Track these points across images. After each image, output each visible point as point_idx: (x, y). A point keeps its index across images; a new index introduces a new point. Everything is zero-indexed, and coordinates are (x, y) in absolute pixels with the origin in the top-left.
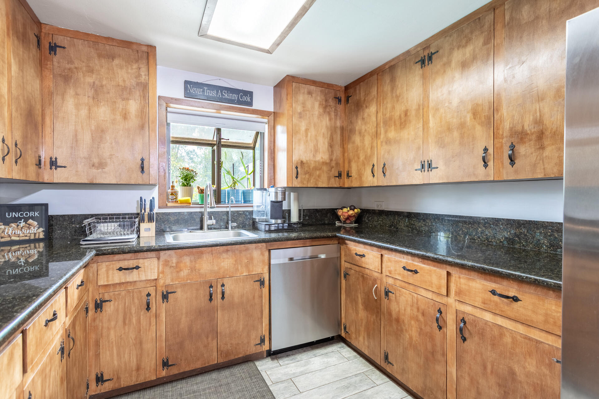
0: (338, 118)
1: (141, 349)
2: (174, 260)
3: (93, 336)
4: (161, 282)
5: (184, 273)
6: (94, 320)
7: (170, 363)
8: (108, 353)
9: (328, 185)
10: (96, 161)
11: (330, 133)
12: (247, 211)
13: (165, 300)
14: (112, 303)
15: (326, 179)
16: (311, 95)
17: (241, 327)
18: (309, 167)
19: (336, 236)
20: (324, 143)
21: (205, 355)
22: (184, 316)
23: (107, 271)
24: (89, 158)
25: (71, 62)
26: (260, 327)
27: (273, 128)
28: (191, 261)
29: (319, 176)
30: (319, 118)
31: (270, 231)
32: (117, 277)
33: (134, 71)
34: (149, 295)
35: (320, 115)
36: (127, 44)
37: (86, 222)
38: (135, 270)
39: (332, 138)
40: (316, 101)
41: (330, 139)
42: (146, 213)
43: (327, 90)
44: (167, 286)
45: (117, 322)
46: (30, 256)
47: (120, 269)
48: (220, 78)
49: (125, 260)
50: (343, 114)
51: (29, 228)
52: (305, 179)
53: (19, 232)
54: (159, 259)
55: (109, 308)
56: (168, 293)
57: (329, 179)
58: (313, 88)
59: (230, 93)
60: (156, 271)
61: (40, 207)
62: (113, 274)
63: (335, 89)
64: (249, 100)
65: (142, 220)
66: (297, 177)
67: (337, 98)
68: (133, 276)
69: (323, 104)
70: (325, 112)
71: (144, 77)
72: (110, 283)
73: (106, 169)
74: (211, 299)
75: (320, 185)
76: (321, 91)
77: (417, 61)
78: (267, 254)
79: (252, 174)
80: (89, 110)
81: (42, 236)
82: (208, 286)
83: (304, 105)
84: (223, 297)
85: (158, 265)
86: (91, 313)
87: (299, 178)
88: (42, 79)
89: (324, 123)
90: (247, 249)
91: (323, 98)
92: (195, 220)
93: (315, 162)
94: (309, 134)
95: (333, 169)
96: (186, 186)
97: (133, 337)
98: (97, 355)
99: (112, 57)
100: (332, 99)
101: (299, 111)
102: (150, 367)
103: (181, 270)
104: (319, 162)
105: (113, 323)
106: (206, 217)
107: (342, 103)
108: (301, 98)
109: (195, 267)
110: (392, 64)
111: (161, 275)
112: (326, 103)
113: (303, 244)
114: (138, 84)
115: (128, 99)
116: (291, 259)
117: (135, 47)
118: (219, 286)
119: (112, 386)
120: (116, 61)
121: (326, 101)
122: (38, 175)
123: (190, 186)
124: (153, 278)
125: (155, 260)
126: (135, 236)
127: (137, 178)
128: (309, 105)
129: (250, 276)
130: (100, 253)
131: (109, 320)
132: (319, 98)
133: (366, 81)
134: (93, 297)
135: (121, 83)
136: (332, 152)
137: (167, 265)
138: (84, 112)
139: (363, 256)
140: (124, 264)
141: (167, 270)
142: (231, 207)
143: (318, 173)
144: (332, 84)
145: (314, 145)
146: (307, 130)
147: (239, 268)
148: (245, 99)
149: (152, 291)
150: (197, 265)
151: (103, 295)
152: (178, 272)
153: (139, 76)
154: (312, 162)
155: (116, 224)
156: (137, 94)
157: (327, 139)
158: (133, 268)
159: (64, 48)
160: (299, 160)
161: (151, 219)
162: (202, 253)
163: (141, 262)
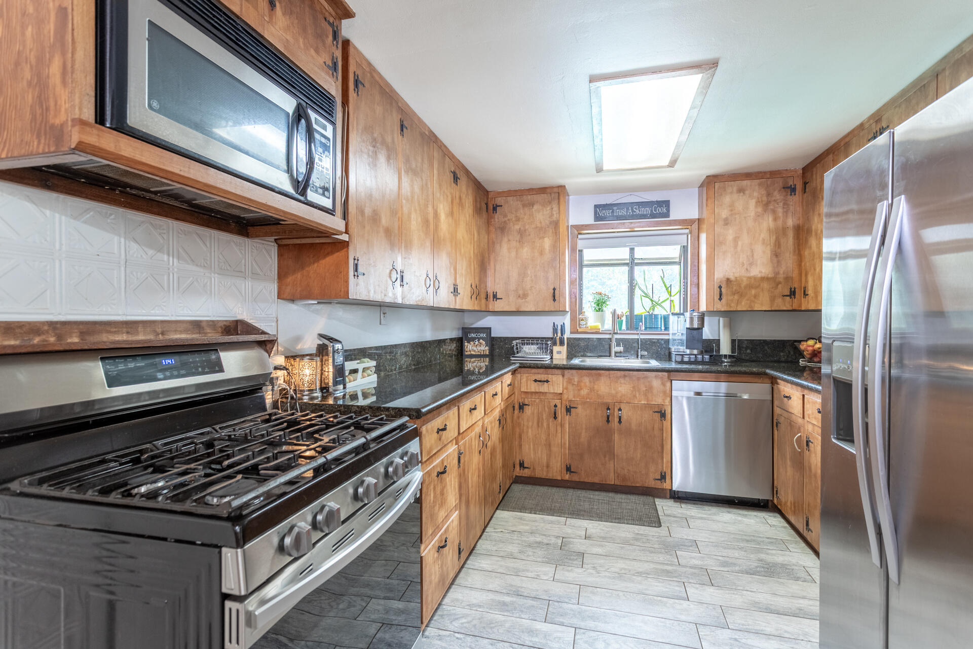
0: (790, 214)
1: (550, 450)
2: (576, 379)
3: (517, 430)
4: (565, 397)
5: (584, 392)
6: (518, 417)
7: (572, 470)
8: (527, 446)
9: (771, 307)
10: (521, 292)
11: (774, 237)
12: (662, 339)
13: (568, 413)
14: (530, 407)
15: (768, 299)
16: (744, 193)
17: (639, 456)
18: (739, 285)
19: (766, 374)
20: (764, 252)
21: (603, 473)
22: (584, 431)
23: (527, 381)
24: (516, 290)
25: (505, 216)
26: (660, 461)
27: (697, 239)
28: (590, 382)
29: (755, 296)
30: (755, 220)
31: (682, 362)
32: (534, 387)
33: (548, 212)
34: (556, 406)
35: (758, 216)
36: (543, 190)
37: (514, 342)
38: (545, 383)
39: (778, 244)
40: (752, 199)
41: (775, 245)
42: (558, 337)
43: (769, 182)
44: (570, 401)
45: (533, 423)
46: (481, 368)
47: (536, 381)
48: (631, 193)
49: (538, 373)
50: (798, 208)
51: (480, 346)
52: (732, 300)
53: (475, 349)
54: (563, 376)
55: (528, 410)
56: (571, 407)
57: (773, 299)
58: (746, 183)
59: (642, 208)
60: (561, 386)
61: (486, 330)
62: (530, 384)
63: (784, 176)
64: (664, 210)
65: (555, 344)
66: (720, 299)
67: (788, 188)
68: (544, 388)
69: (762, 201)
70: (765, 210)
71: (555, 215)
72: (529, 391)
73: (529, 299)
74: (608, 421)
75: (757, 307)
76: (760, 185)
77: (870, 138)
78: (668, 384)
79: (678, 294)
80: (517, 251)
81: (487, 353)
82: (606, 408)
83: (732, 207)
84: (620, 422)
85: (563, 381)
86: (516, 412)
87: (724, 300)
88: (488, 233)
89: (765, 225)
90: (646, 377)
91: (764, 192)
92: (604, 347)
93: (750, 278)
94: (740, 243)
95: (780, 286)
96: (598, 311)
97: (544, 438)
98: (520, 446)
99: (532, 204)
100: (780, 191)
101: (724, 216)
102: (557, 468)
103: (581, 389)
104: (755, 278)
105: (530, 424)
106: (614, 343)
107: (797, 193)
108: (727, 199)
109: (594, 388)
110: (847, 140)
111: (565, 391)
112: (768, 199)
113: (715, 378)
114: (551, 223)
115: (543, 238)
116: (698, 394)
117: (548, 191)
118: (616, 410)
119: (529, 473)
120: (535, 207)
121: (769, 195)
122: (486, 305)
123: (602, 311)
124: (559, 392)
125: (561, 377)
126: (549, 357)
127: (550, 305)
128: (739, 206)
129: (649, 406)
130: (523, 366)
131: (528, 421)
132: (756, 194)
133: (822, 162)
134: (518, 400)
135: (539, 225)
136: (779, 262)
137: (570, 383)
138: (513, 254)
139: (789, 398)
140: (538, 377)
141: (570, 387)
142: (641, 334)
143: (753, 292)
144: (779, 171)
145: (747, 256)
146: (736, 239)
147: (637, 395)
148: (659, 210)
149: (558, 402)
150: (596, 387)
151: (524, 400)
152: (579, 390)
153: (552, 215)
154: (745, 279)
155: (535, 347)
156: (550, 231)
157: (769, 246)
158: (544, 381)
159: (501, 206)
160: (724, 277)
161: (562, 343)
162: (600, 375)
163: (550, 377)
